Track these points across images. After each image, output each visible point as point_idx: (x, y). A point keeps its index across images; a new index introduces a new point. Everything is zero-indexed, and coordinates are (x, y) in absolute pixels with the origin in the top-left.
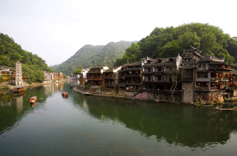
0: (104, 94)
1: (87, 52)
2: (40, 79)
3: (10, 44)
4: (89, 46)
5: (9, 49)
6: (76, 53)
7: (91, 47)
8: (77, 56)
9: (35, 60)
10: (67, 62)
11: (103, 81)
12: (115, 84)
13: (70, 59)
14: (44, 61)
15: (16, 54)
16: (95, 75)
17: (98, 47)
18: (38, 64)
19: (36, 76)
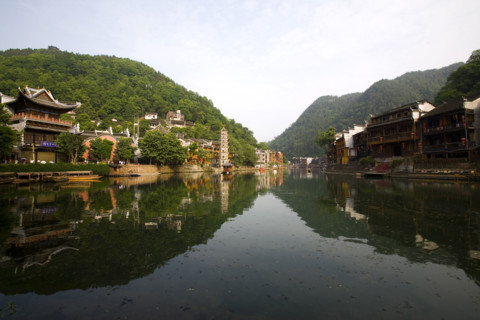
0: (429, 173)
1: (324, 112)
2: (250, 159)
3: (209, 109)
4: (328, 97)
5: (209, 115)
6: (301, 117)
7: (331, 101)
8: (304, 122)
9: (239, 130)
10: (284, 134)
11: (417, 141)
12: (471, 143)
13: (290, 129)
14: (250, 133)
15: (217, 121)
16: (390, 128)
17: (348, 98)
18: (243, 137)
19: (245, 154)
